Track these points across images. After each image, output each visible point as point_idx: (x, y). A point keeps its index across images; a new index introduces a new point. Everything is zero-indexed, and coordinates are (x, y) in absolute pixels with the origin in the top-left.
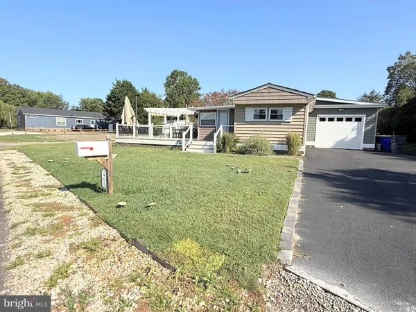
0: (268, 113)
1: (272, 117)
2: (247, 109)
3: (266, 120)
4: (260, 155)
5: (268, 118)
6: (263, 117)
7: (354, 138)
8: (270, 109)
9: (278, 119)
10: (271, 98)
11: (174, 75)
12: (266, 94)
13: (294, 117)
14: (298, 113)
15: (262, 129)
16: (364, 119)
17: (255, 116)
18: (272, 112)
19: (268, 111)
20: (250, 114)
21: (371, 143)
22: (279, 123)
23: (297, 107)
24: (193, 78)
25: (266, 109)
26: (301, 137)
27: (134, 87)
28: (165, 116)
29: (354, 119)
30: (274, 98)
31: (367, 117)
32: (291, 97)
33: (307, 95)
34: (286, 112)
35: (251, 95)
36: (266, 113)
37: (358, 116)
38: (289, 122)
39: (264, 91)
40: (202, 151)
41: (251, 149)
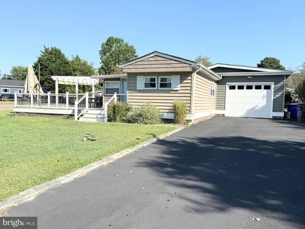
0: (158, 82)
1: (162, 85)
2: (139, 78)
3: (156, 88)
4: (146, 124)
5: (158, 87)
6: (153, 85)
7: (264, 106)
8: (160, 77)
9: (168, 87)
10: (158, 66)
11: (110, 42)
12: (153, 62)
13: (182, 85)
14: (185, 81)
15: (151, 98)
16: (273, 87)
17: (146, 85)
18: (162, 80)
19: (158, 80)
20: (141, 82)
21: (280, 111)
22: (168, 92)
23: (184, 75)
24: (129, 45)
25: (156, 77)
26: (189, 105)
27: (63, 55)
28: (77, 85)
29: (263, 87)
30: (161, 66)
31: (275, 84)
32: (176, 65)
33: (191, 63)
34: (174, 80)
35: (139, 63)
36: (156, 82)
37: (267, 84)
38: (177, 91)
39: (152, 59)
40: (95, 120)
41: (138, 118)
